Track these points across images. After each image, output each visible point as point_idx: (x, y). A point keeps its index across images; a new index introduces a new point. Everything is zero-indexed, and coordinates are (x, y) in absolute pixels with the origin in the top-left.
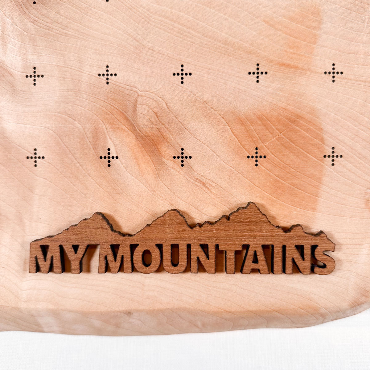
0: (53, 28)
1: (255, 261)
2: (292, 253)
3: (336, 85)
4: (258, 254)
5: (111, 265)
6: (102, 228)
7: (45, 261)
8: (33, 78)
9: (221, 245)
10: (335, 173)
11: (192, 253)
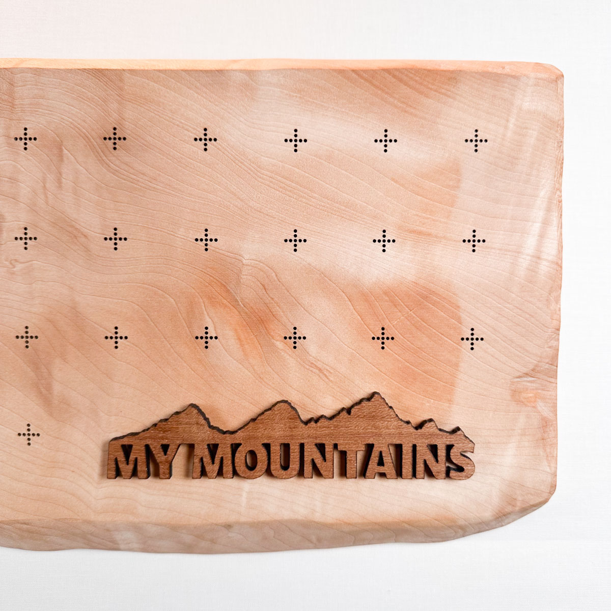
0: (138, 181)
1: (381, 463)
2: (424, 454)
3: (477, 255)
4: (383, 455)
5: (208, 468)
6: (197, 423)
7: (128, 464)
8: (113, 241)
9: (341, 444)
10: (475, 359)
11: (305, 454)
